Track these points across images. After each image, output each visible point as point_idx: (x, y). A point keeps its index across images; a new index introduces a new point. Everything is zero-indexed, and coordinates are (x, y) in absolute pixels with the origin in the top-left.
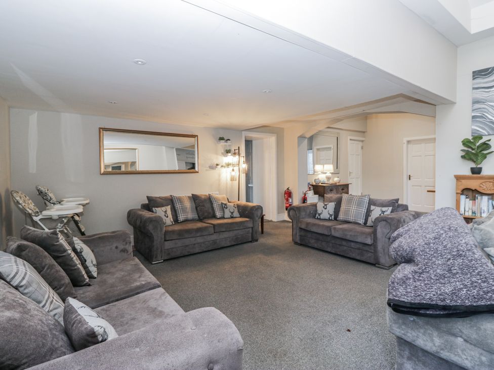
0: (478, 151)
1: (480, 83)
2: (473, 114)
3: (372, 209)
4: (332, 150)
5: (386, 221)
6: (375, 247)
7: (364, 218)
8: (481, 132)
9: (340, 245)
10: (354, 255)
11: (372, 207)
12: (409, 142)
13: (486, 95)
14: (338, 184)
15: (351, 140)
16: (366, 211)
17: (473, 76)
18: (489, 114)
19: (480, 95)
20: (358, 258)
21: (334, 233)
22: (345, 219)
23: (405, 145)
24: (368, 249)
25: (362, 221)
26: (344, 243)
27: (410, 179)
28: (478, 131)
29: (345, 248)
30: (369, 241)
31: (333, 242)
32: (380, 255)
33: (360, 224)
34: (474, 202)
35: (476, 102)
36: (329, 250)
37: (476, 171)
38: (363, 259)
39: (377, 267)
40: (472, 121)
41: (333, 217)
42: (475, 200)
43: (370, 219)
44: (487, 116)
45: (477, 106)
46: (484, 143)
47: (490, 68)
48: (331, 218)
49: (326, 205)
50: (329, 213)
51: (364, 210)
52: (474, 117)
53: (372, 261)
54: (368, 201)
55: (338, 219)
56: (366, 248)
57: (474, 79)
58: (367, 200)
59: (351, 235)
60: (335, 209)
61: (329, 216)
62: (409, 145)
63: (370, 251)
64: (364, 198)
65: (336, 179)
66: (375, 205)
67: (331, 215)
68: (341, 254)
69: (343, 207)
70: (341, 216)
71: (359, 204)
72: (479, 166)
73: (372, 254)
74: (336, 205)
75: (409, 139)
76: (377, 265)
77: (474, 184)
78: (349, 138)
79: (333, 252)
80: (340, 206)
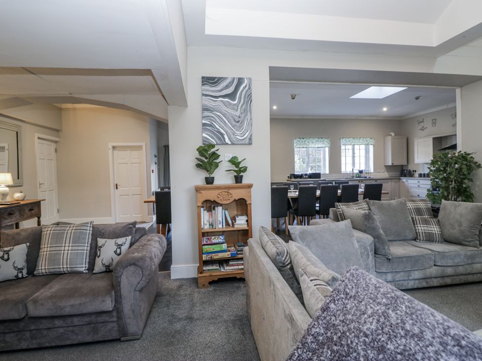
0: (211, 160)
1: (208, 90)
2: (204, 122)
3: (100, 244)
4: (7, 152)
5: (134, 264)
6: (118, 312)
7: (88, 260)
8: (211, 141)
9: (49, 329)
10: (80, 337)
11: (101, 241)
12: (114, 147)
13: (214, 104)
14: (22, 203)
15: (39, 138)
16: (89, 248)
17: (203, 82)
18: (216, 123)
19: (209, 102)
20: (89, 339)
21: (34, 311)
22: (52, 270)
23: (110, 151)
24: (107, 319)
25: (83, 267)
26: (58, 323)
27: (117, 188)
28: (208, 139)
29: (62, 330)
30: (108, 304)
31: (33, 327)
32: (128, 321)
33: (81, 273)
34: (210, 213)
35: (205, 109)
36: (24, 345)
37: (209, 181)
38: (98, 337)
39: (123, 341)
40: (203, 128)
41: (25, 272)
42: (211, 211)
43: (98, 262)
44: (214, 125)
45: (206, 113)
46: (214, 153)
47: (216, 78)
48: (20, 275)
49: (7, 252)
50: (15, 268)
51: (86, 248)
52: (204, 125)
53: (115, 335)
54: (91, 232)
55: (35, 273)
56: (104, 318)
57: (203, 85)
58: (89, 231)
59: (72, 306)
60: (27, 255)
61: (15, 273)
62: (114, 151)
63: (111, 320)
64: (85, 228)
65: (18, 195)
66: (103, 236)
67: (20, 270)
68: (54, 344)
69: (46, 249)
70: (43, 267)
71: (77, 239)
72: (212, 176)
73: (115, 324)
74: (29, 248)
75: (115, 144)
76: (122, 339)
77: (212, 195)
78: (37, 135)
79: (35, 346)
80: (40, 248)
